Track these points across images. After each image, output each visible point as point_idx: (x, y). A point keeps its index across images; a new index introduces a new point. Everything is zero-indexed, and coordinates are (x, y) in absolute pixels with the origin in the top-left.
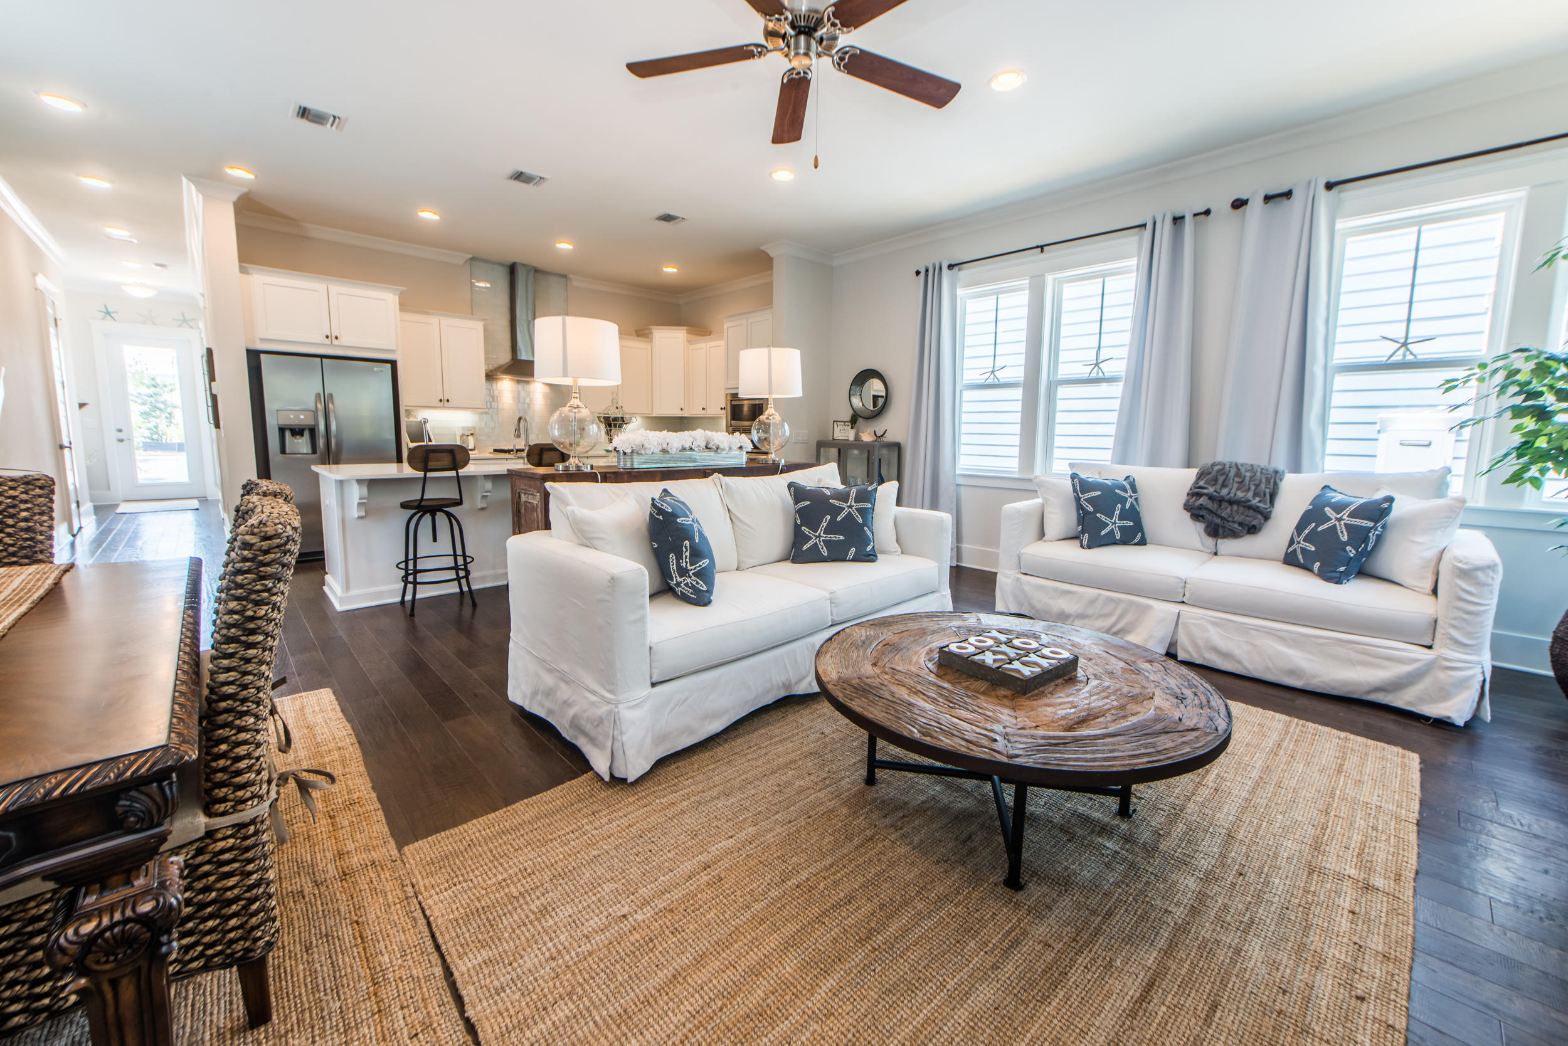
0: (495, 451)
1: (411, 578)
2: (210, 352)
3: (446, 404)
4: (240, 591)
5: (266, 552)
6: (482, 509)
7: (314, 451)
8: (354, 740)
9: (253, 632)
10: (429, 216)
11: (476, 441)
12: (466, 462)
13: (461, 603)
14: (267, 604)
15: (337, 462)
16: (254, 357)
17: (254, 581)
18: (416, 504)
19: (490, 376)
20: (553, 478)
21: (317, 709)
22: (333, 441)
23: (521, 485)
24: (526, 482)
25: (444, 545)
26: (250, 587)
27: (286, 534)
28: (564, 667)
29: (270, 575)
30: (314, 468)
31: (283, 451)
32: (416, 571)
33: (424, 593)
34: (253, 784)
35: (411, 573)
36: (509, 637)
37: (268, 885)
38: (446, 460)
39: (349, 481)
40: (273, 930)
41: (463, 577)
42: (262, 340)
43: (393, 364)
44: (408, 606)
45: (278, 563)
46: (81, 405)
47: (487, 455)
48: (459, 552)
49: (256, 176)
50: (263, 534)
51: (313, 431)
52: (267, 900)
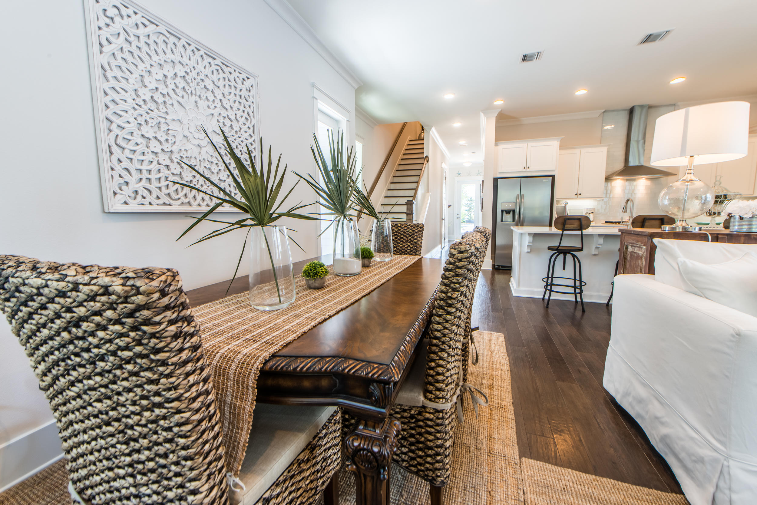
0: (606, 222)
1: (549, 287)
2: (483, 181)
3: (579, 196)
4: (447, 281)
5: (460, 260)
6: (595, 255)
7: (513, 221)
8: (509, 368)
9: (450, 306)
10: (581, 92)
11: (594, 217)
12: (588, 226)
13: (575, 308)
14: (458, 291)
15: (522, 225)
16: (496, 180)
17: (453, 276)
18: (556, 248)
19: (608, 179)
20: (661, 235)
21: (496, 343)
22: (521, 216)
23: (629, 239)
24: (634, 237)
25: (569, 272)
26: (451, 279)
27: (470, 251)
28: (660, 389)
29: (461, 275)
30: (512, 228)
31: (502, 221)
32: (552, 285)
33: (554, 297)
34: (443, 391)
35: (549, 285)
36: (609, 344)
37: (446, 449)
38: (576, 224)
39: (525, 233)
40: (445, 476)
41: (578, 293)
42: (500, 173)
43: (553, 177)
44: (546, 301)
45: (465, 268)
46: (449, 206)
47: (601, 225)
48: (578, 278)
49: (504, 101)
50: (459, 249)
51: (514, 211)
52: (445, 458)
